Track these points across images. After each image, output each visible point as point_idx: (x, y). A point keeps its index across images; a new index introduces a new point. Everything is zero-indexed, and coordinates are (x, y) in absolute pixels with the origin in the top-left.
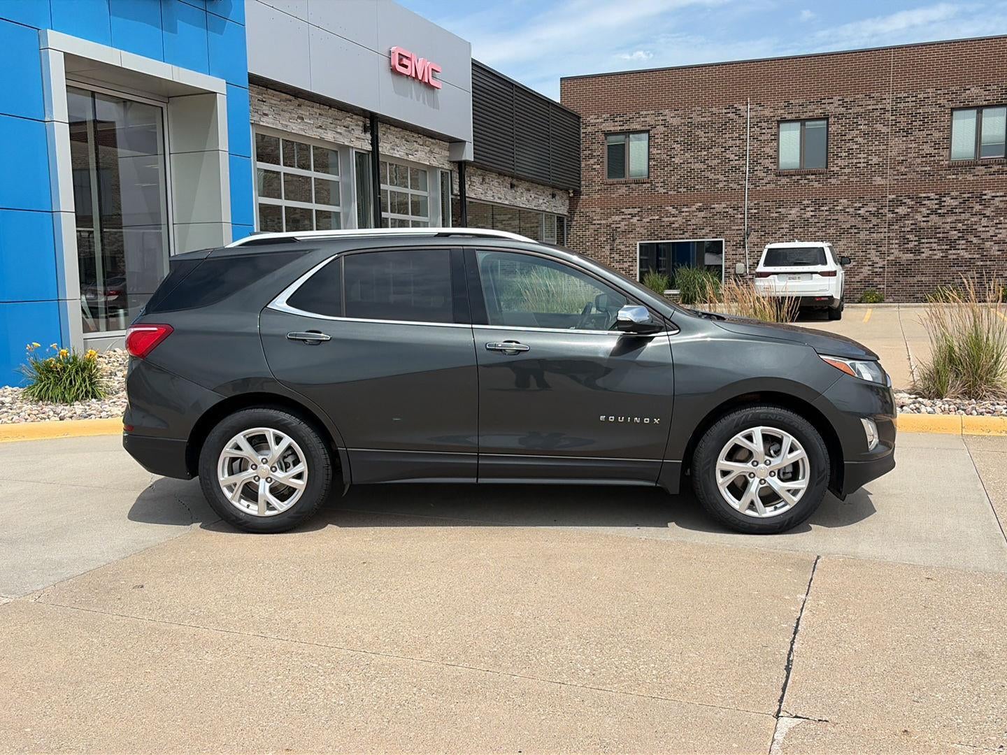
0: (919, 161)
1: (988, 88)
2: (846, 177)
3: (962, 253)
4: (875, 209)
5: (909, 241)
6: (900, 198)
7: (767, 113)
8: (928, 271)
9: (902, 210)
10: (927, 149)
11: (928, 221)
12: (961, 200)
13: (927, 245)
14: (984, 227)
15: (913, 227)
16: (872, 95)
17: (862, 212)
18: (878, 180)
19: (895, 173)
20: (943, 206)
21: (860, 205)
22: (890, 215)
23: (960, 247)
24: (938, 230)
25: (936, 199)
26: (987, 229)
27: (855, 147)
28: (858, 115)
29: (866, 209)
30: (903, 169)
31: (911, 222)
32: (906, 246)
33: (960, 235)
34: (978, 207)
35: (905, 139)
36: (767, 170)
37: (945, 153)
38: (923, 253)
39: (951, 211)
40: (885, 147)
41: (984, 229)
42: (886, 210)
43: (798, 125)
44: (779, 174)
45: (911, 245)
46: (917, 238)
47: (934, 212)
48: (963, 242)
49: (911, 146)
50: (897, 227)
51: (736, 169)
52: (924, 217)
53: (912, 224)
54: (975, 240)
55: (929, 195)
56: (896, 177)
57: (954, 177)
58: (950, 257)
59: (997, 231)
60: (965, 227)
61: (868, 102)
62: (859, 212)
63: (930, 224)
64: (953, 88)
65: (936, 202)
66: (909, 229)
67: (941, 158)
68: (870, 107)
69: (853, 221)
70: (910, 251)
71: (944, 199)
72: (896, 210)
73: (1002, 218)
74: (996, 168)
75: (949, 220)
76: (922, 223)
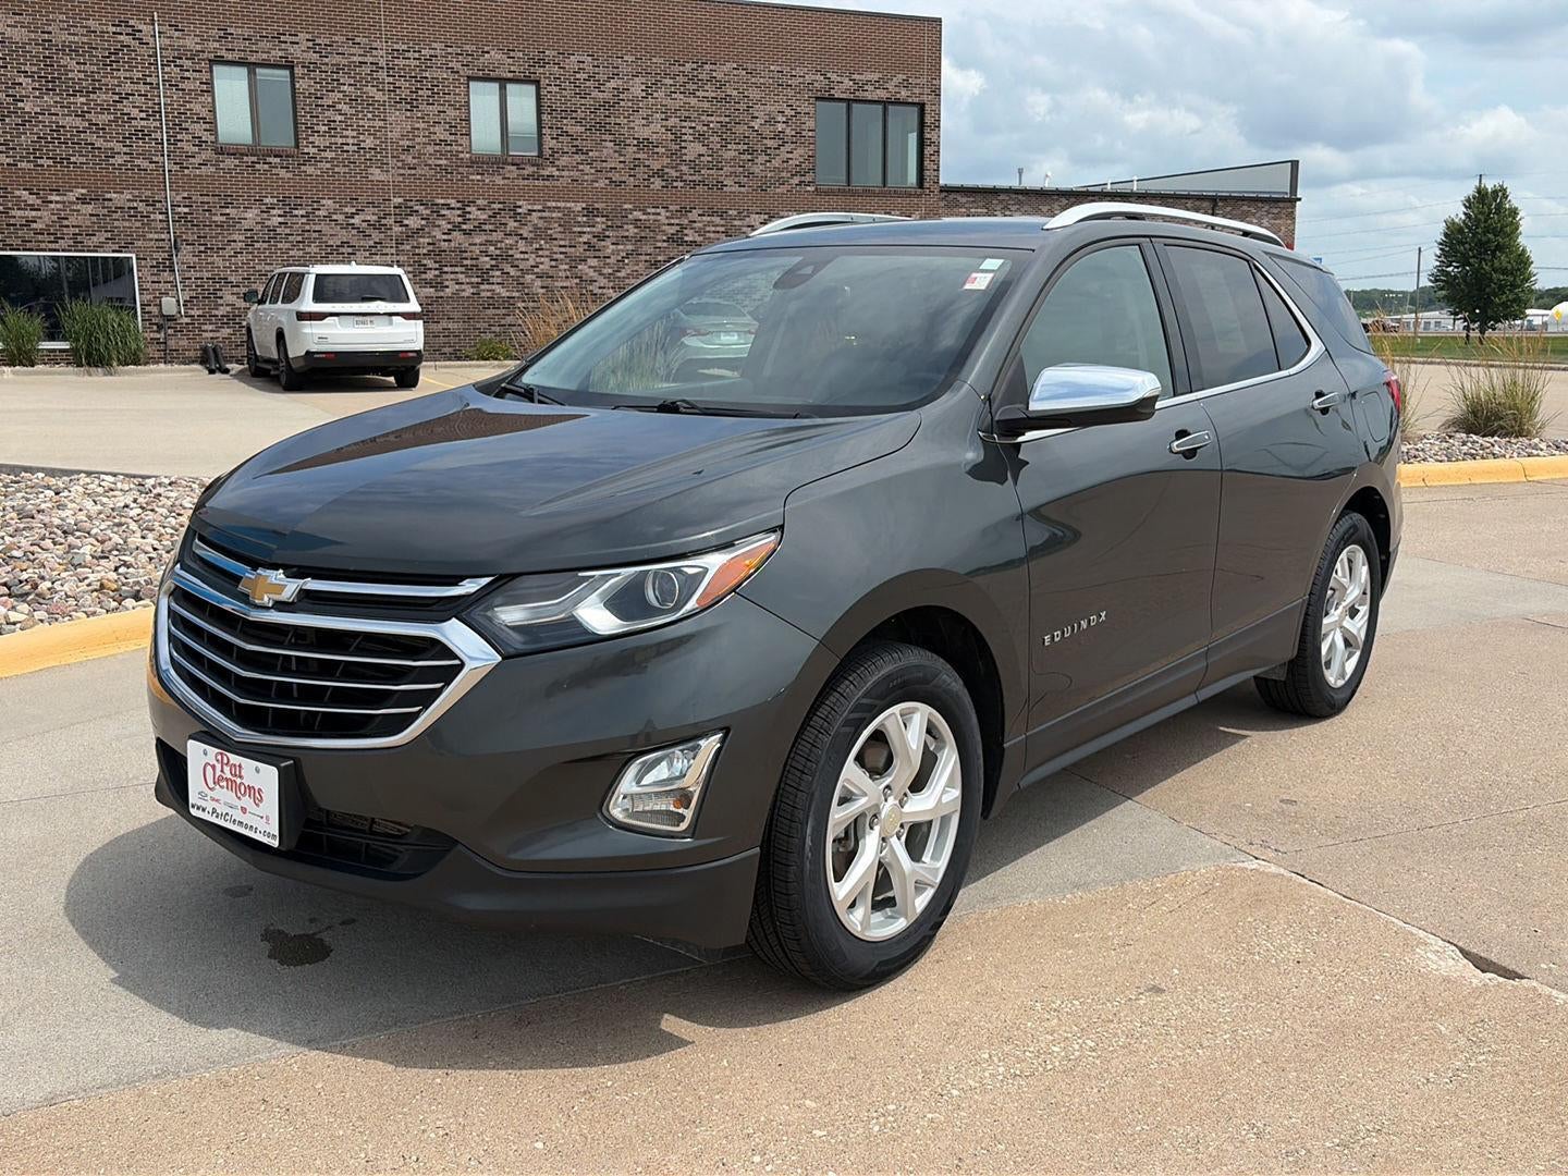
0: (431, 149)
1: (512, 54)
2: (328, 165)
3: (498, 289)
4: (375, 218)
5: (427, 269)
6: (409, 204)
7: (191, 43)
8: (456, 315)
9: (413, 222)
10: (441, 133)
11: (450, 241)
12: (491, 213)
13: (452, 276)
14: (521, 252)
15: (431, 248)
16: (358, 40)
17: (356, 220)
18: (376, 174)
19: (400, 164)
20: (469, 220)
21: (354, 210)
22: (397, 229)
23: (494, 280)
24: (465, 255)
25: (458, 209)
26: (526, 256)
27: (339, 118)
28: (338, 68)
29: (363, 218)
30: (410, 160)
31: (427, 240)
32: (423, 276)
33: (493, 262)
34: (512, 224)
35: (408, 114)
36: (200, 143)
37: (464, 141)
38: (447, 287)
39: (479, 228)
40: (381, 124)
41: (522, 256)
42: (390, 221)
43: (243, 71)
44: (221, 151)
45: (430, 275)
46: (437, 266)
47: (457, 227)
48: (498, 273)
49: (417, 126)
50: (408, 247)
51: (142, 134)
52: (444, 234)
53: (429, 244)
54: (513, 272)
55: (449, 201)
56: (402, 171)
57: (479, 177)
58: (483, 294)
59: (538, 260)
60: (498, 252)
61: (353, 51)
62: (352, 221)
63: (452, 244)
64: (467, 47)
65: (459, 212)
66: (425, 251)
67: (460, 149)
68: (354, 59)
69: (344, 235)
70: (429, 283)
71: (468, 209)
72: (406, 222)
73: (542, 242)
74: (530, 170)
75: (478, 241)
76: (443, 243)
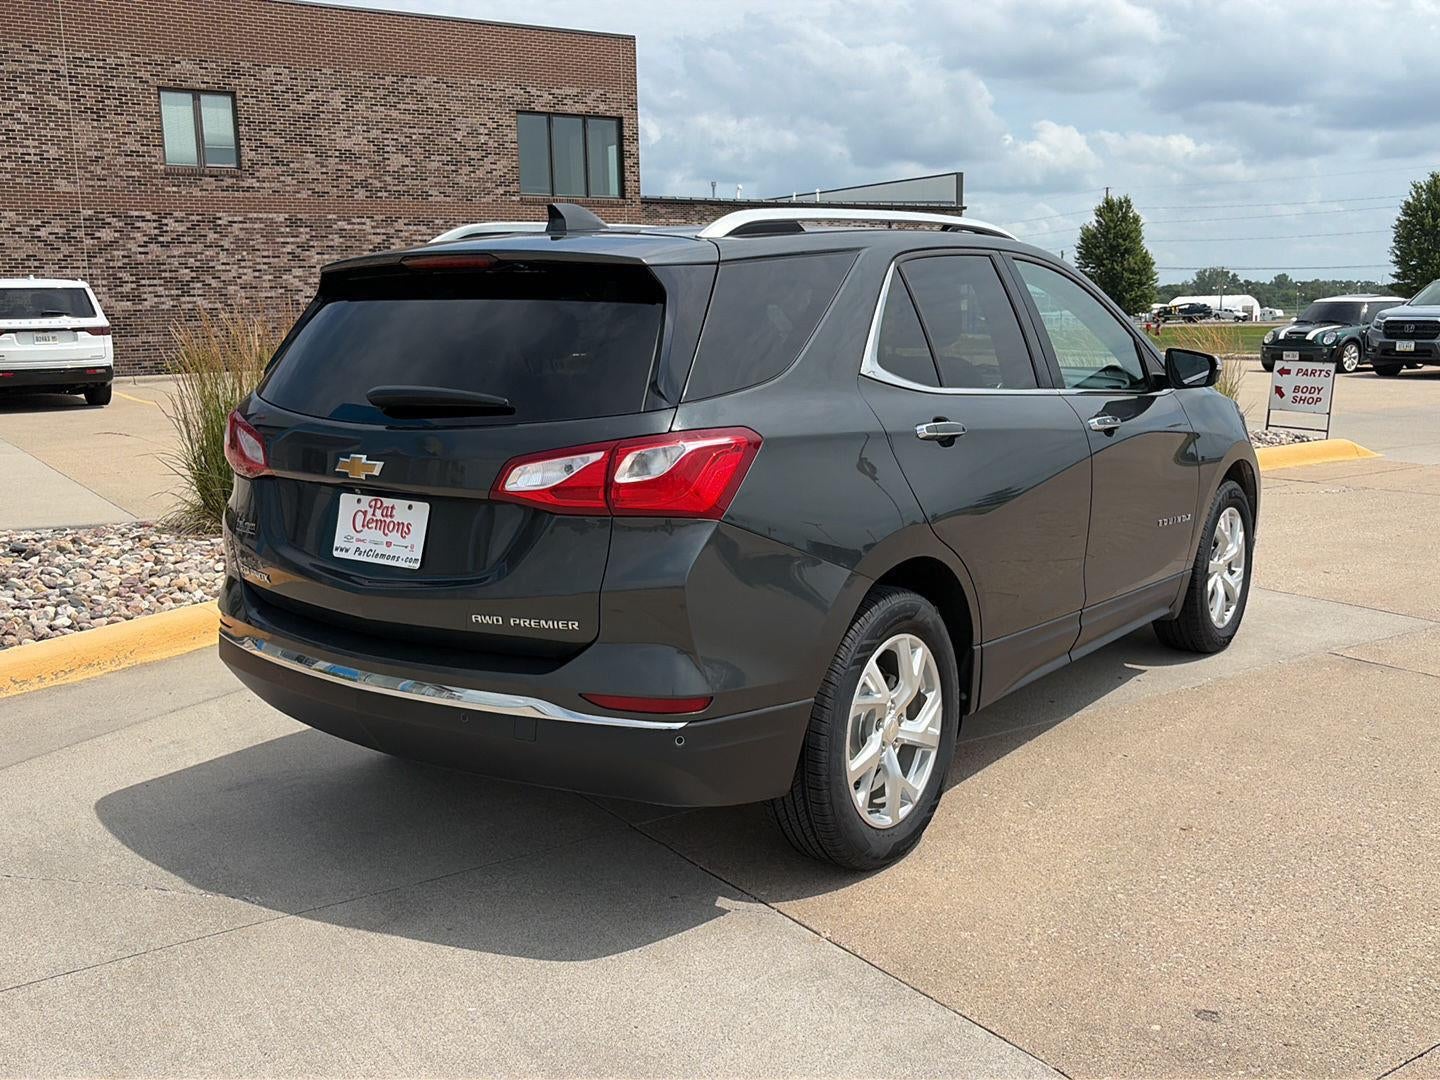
0: (121, 160)
1: (204, 65)
2: (9, 176)
3: (199, 301)
4: (64, 230)
5: (123, 282)
6: (101, 216)
8: (155, 327)
9: (106, 235)
10: (131, 143)
11: (147, 253)
12: (189, 225)
13: (151, 289)
14: (223, 264)
15: (126, 260)
16: (34, 48)
17: (43, 233)
18: (62, 185)
19: (88, 175)
20: (167, 232)
21: (39, 223)
22: (88, 242)
23: (196, 292)
24: (163, 267)
25: (154, 221)
26: (228, 267)
27: (18, 127)
28: (15, 76)
29: (49, 230)
30: (99, 171)
31: (122, 253)
32: (119, 289)
33: (194, 274)
34: (212, 236)
35: (95, 124)
37: (157, 152)
38: (146, 300)
39: (178, 240)
40: (66, 133)
41: (224, 267)
42: (80, 233)
45: (127, 288)
46: (134, 278)
47: (153, 239)
48: (199, 285)
49: (106, 136)
50: (101, 261)
52: (139, 246)
53: (124, 257)
54: (214, 283)
55: (143, 214)
56: (91, 183)
57: (175, 189)
58: (184, 306)
59: (241, 271)
60: (198, 264)
61: (30, 58)
62: (38, 234)
63: (149, 257)
64: (156, 57)
65: (155, 224)
66: (120, 264)
67: (153, 160)
68: (33, 66)
69: (30, 248)
70: (126, 297)
71: (165, 221)
72: (97, 234)
73: (245, 253)
74: (229, 181)
75: (176, 253)
76: (139, 256)
